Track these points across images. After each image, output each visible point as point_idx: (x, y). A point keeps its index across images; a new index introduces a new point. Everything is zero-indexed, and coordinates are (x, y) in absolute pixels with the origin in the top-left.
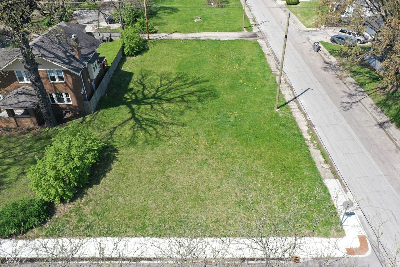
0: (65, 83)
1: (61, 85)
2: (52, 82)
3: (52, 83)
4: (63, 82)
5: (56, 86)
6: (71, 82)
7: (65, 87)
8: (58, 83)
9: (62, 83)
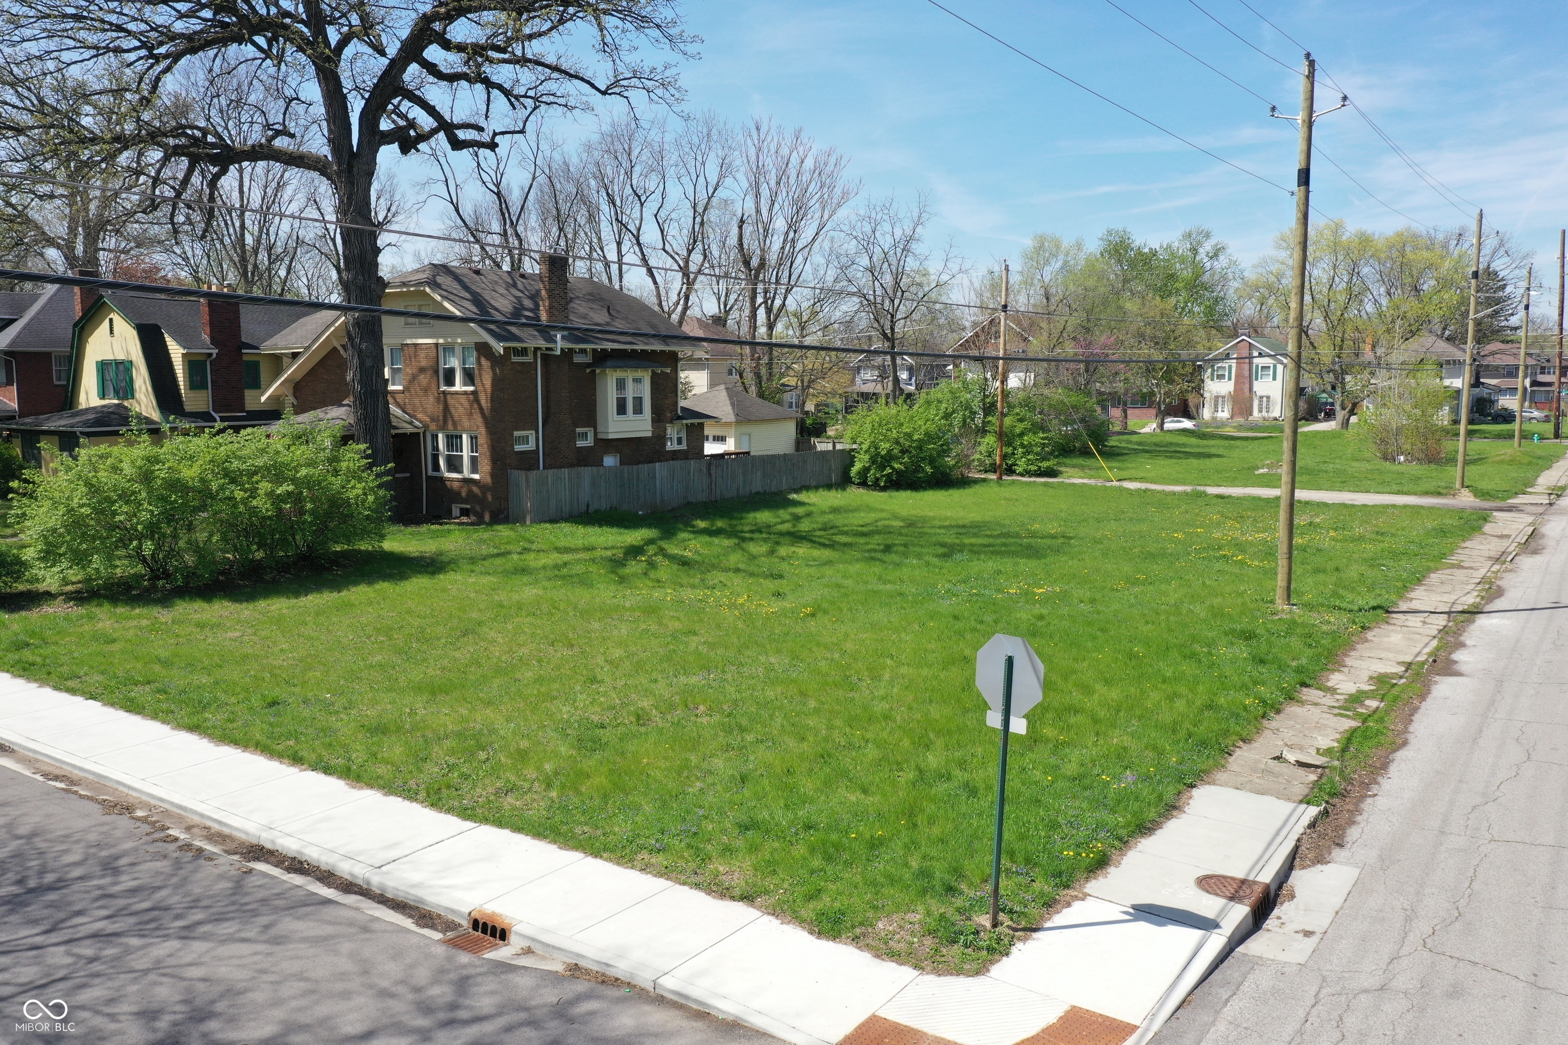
0: (474, 393)
1: (463, 399)
2: (444, 388)
3: (444, 392)
4: (471, 388)
5: (451, 401)
6: (489, 391)
7: (471, 406)
8: (457, 393)
9: (465, 393)
